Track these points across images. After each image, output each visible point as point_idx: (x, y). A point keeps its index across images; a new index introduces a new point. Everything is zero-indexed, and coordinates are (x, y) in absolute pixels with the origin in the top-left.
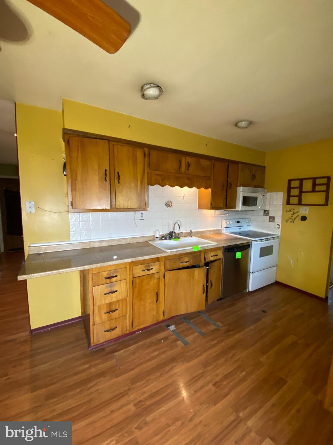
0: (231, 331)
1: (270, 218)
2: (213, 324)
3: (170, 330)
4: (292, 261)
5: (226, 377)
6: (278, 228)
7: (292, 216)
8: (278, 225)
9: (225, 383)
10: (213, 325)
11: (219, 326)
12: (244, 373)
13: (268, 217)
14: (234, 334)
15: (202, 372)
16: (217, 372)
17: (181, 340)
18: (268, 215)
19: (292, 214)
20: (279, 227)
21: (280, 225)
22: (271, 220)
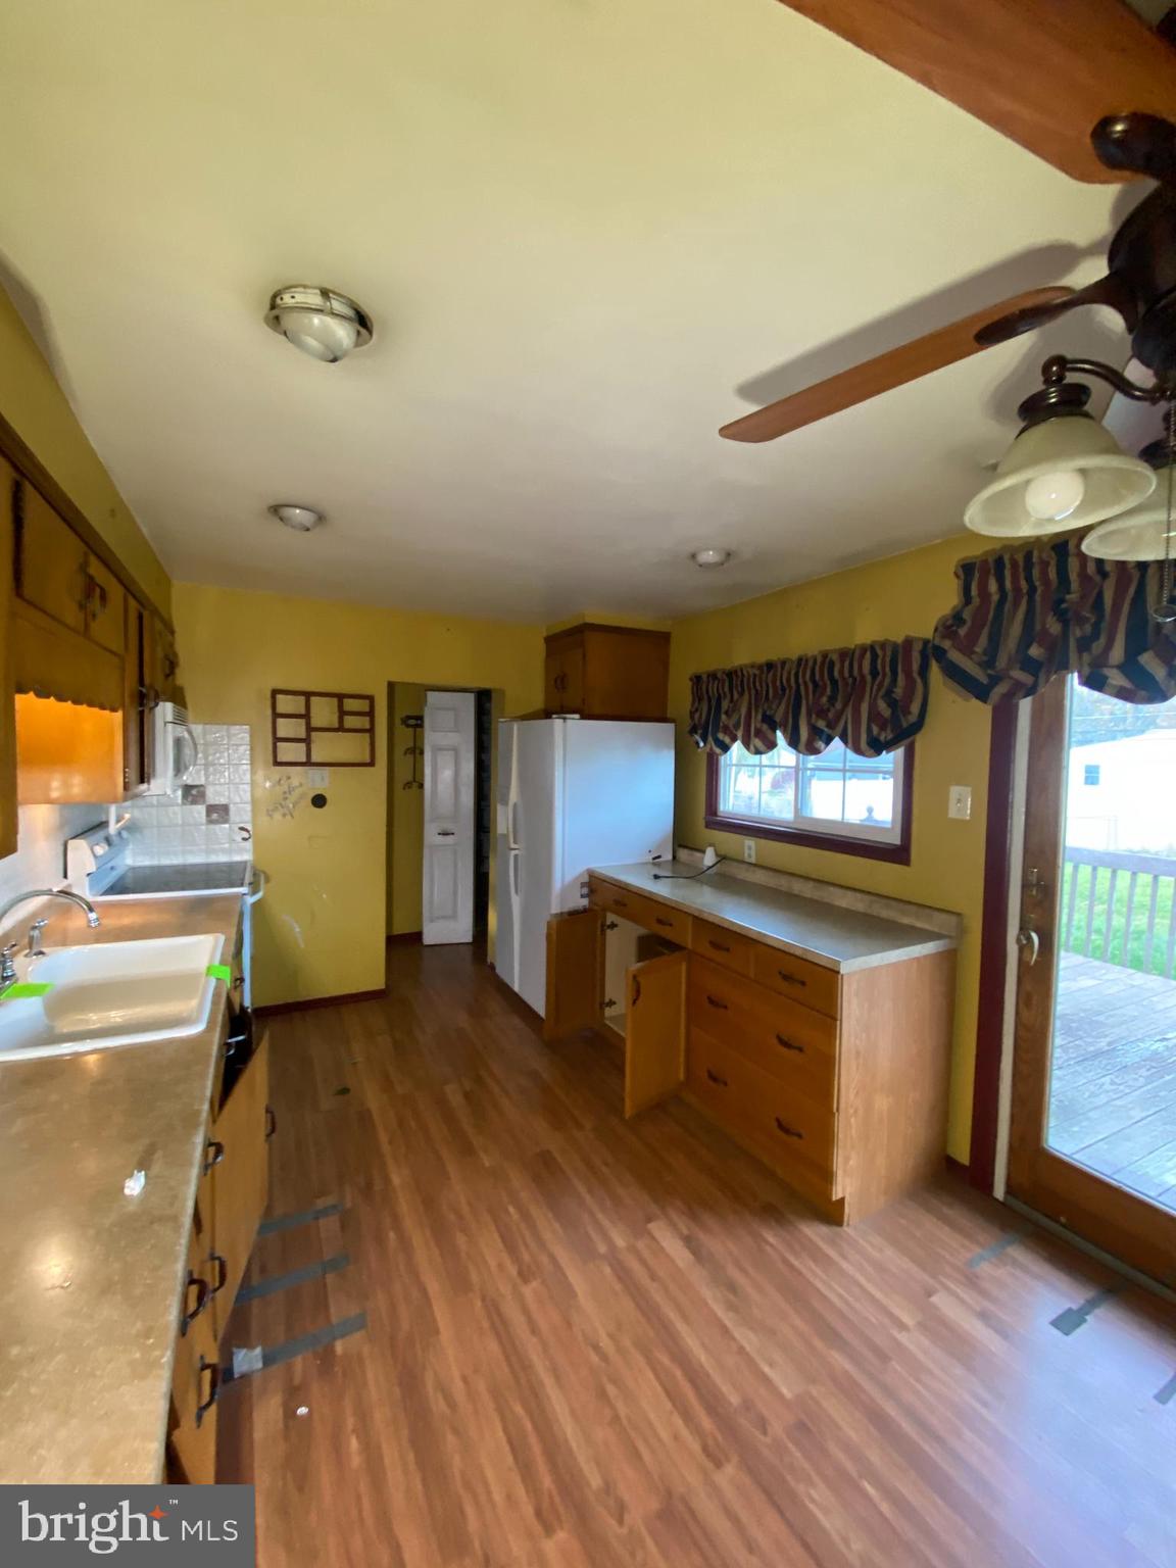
0: (369, 1185)
1: (211, 809)
2: (317, 1218)
3: (258, 1371)
4: (298, 930)
5: (511, 1247)
6: (245, 839)
7: (286, 799)
8: (242, 829)
9: (526, 1257)
10: (322, 1222)
11: (334, 1207)
12: (511, 1209)
13: (201, 809)
14: (387, 1180)
15: (483, 1299)
16: (492, 1263)
17: (335, 1339)
18: (204, 802)
19: (285, 793)
20: (246, 835)
21: (249, 828)
22: (215, 816)
